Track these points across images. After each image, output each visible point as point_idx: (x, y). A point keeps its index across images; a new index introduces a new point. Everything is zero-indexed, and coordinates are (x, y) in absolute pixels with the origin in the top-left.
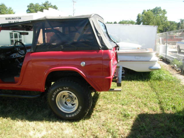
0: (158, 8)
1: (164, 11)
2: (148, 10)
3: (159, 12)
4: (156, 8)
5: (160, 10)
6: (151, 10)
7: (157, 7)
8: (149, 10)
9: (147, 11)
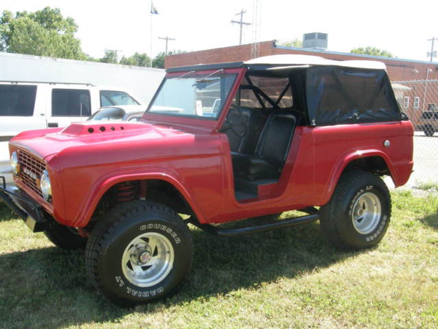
0: (52, 12)
1: (71, 22)
2: (18, 13)
3: (55, 23)
4: (46, 9)
5: (60, 19)
6: (29, 13)
7: (49, 8)
8: (22, 15)
9: (15, 16)
